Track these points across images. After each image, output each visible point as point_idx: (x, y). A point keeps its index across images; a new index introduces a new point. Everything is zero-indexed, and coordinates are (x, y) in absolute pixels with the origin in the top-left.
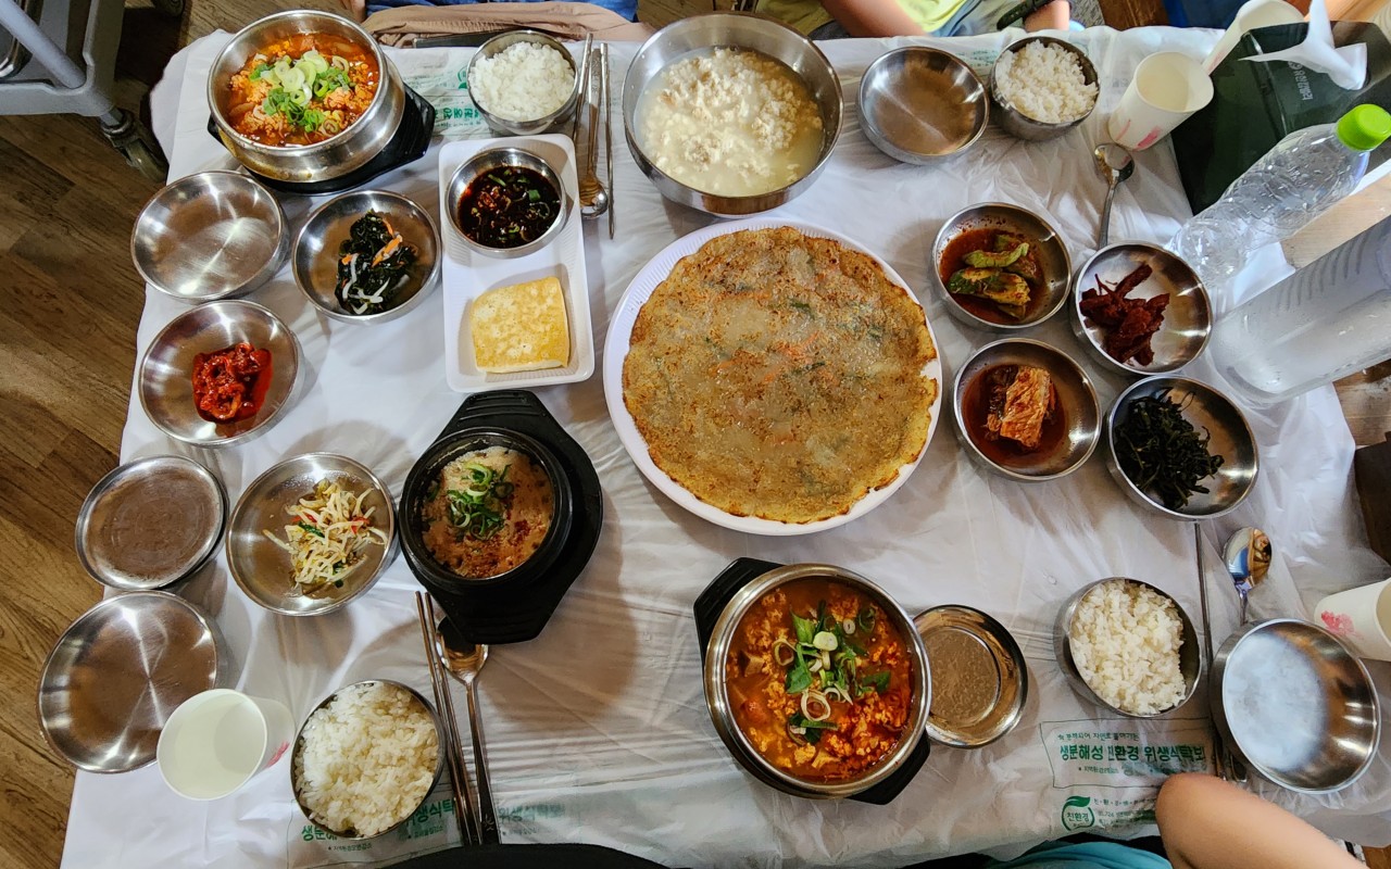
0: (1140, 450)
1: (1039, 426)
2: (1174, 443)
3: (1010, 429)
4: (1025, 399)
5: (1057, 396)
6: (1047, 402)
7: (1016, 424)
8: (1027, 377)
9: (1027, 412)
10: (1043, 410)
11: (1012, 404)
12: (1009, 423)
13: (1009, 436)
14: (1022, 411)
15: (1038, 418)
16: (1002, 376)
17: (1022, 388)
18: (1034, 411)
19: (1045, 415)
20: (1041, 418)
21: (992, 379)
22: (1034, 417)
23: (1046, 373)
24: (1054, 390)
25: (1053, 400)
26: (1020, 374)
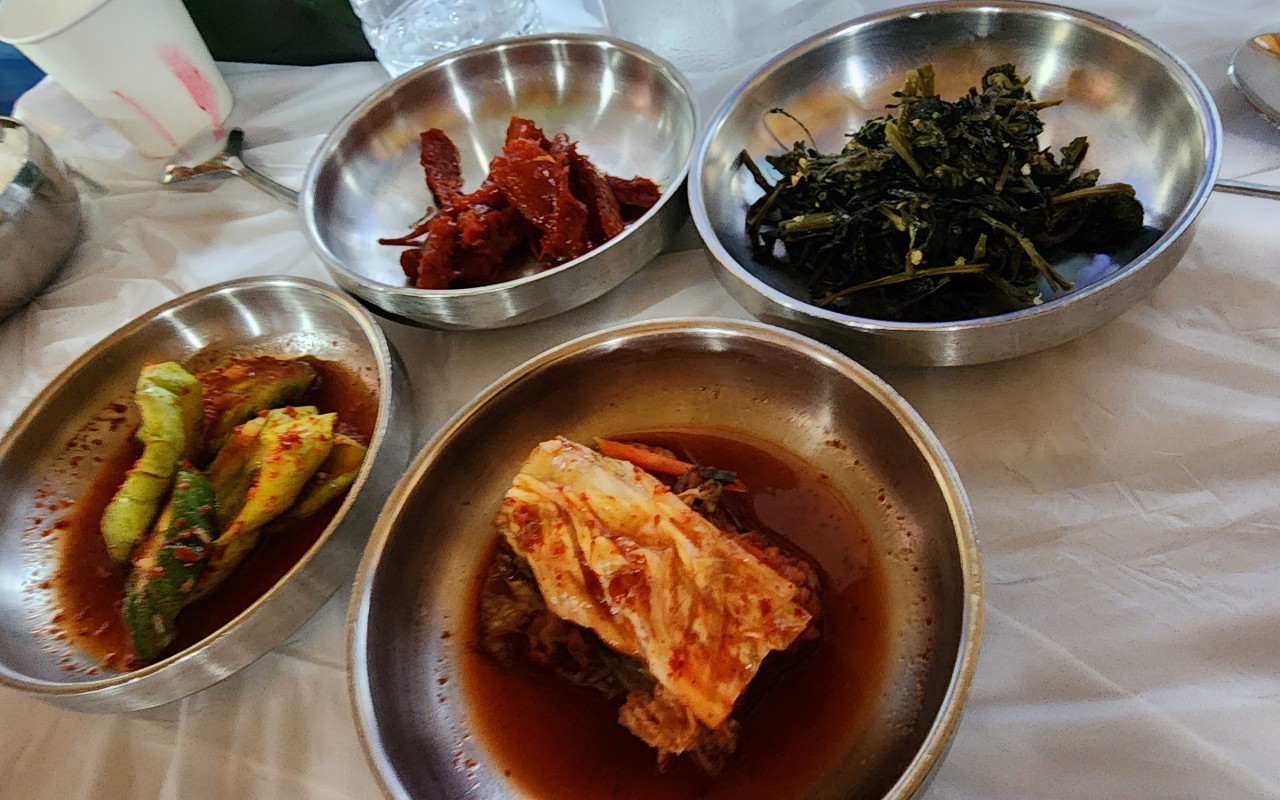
0: (916, 256)
1: (728, 545)
2: (926, 156)
3: (705, 673)
4: (606, 564)
5: (653, 442)
6: (650, 482)
7: (690, 636)
8: (529, 515)
9: (655, 565)
10: (673, 506)
11: (604, 611)
12: (678, 666)
13: (731, 690)
14: (645, 590)
15: (695, 539)
16: (510, 594)
17: (559, 550)
18: (664, 543)
19: (697, 505)
20: (701, 526)
21: (507, 637)
22: (686, 550)
23: (548, 446)
24: (617, 446)
25: (655, 458)
26: (512, 533)
